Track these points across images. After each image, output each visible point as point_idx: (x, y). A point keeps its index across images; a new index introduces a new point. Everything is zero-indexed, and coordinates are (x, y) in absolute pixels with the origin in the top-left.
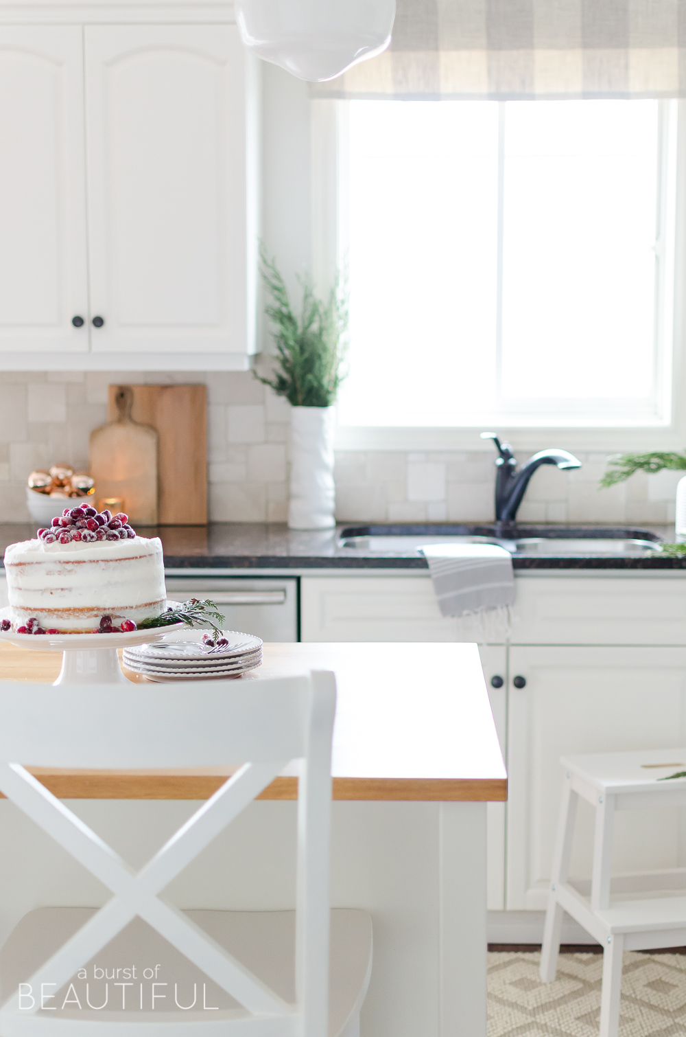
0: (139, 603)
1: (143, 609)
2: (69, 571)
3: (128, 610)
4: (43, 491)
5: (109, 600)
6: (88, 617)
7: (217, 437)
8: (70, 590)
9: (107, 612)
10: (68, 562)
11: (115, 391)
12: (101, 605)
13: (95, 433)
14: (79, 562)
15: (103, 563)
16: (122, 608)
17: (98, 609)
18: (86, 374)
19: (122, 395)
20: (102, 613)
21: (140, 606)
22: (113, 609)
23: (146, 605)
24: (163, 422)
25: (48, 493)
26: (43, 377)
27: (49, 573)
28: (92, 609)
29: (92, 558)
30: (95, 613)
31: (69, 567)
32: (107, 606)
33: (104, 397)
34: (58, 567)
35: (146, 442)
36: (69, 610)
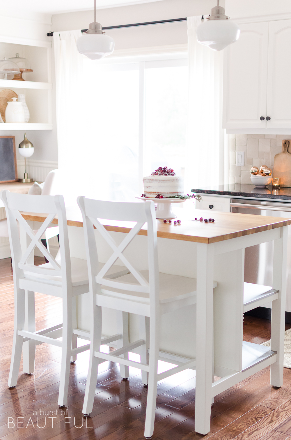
0: (169, 192)
1: (170, 194)
2: (151, 182)
3: (165, 194)
4: (255, 174)
5: (160, 190)
6: (155, 194)
8: (151, 187)
9: (159, 194)
10: (150, 180)
11: (284, 141)
12: (158, 192)
13: (276, 156)
14: (153, 180)
15: (159, 181)
16: (163, 193)
17: (157, 193)
18: (277, 135)
19: (286, 143)
20: (158, 194)
22: (161, 193)
25: (256, 174)
26: (263, 137)
27: (147, 182)
28: (155, 192)
29: (156, 179)
30: (156, 193)
31: (151, 181)
32: (159, 192)
33: (281, 144)
34: (148, 181)
36: (150, 192)
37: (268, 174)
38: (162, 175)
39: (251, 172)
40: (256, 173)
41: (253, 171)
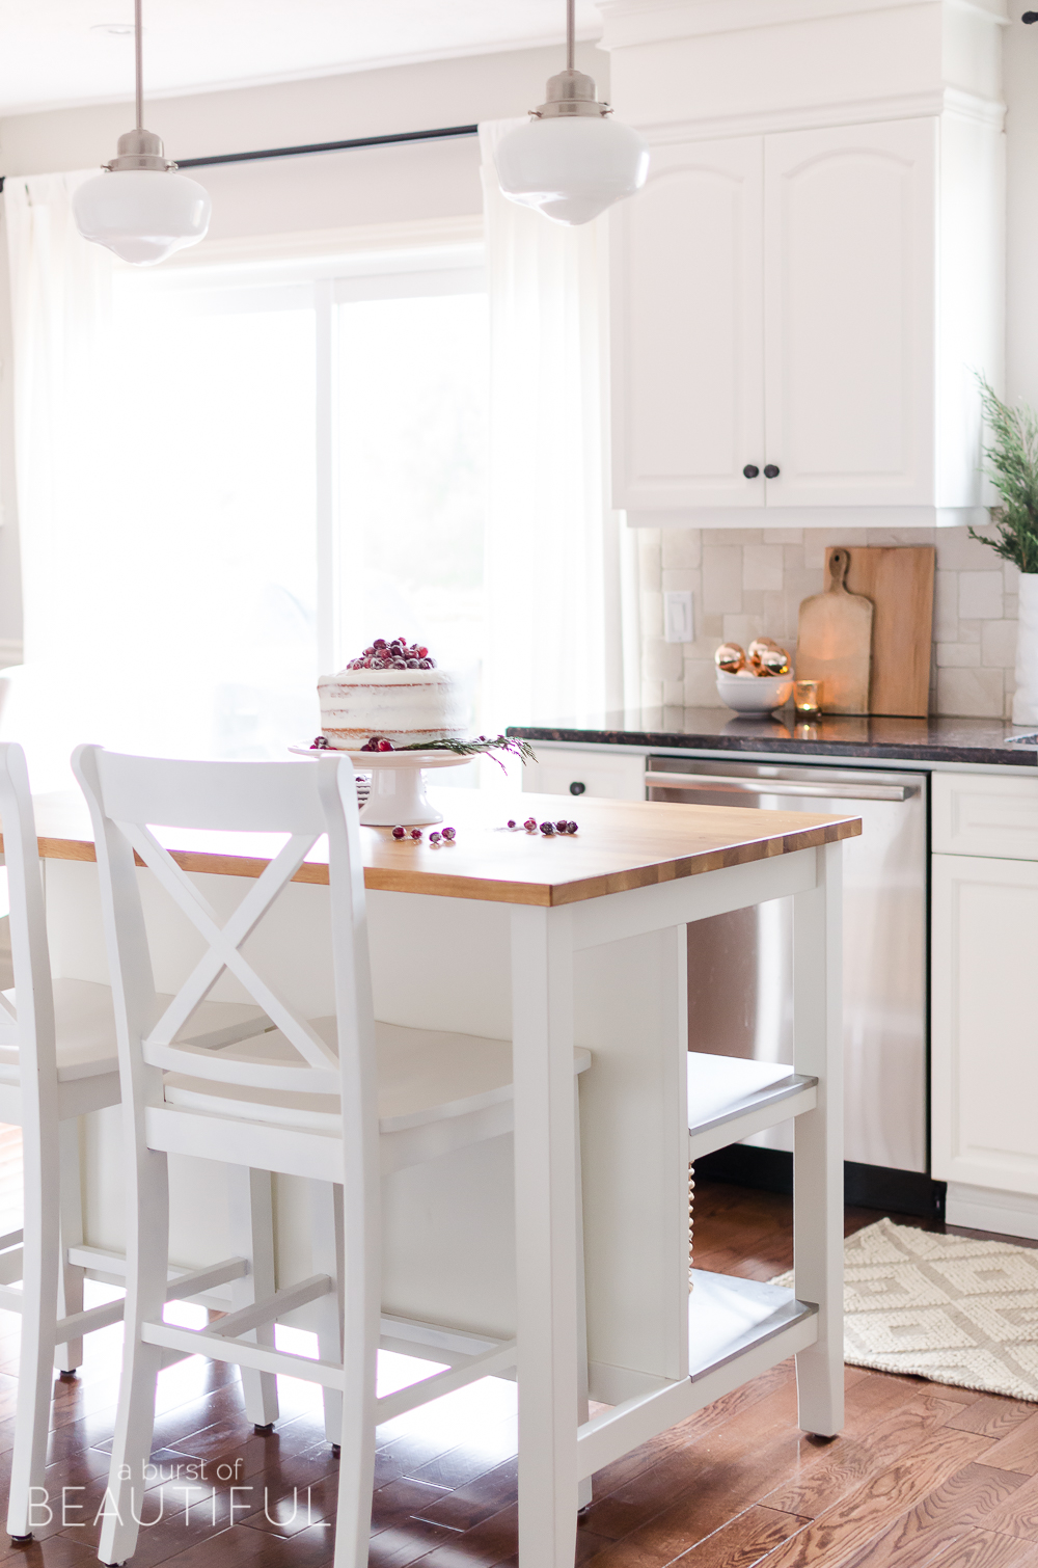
0: (411, 729)
1: (414, 735)
2: (346, 694)
3: (397, 734)
5: (380, 723)
6: (361, 738)
7: (946, 612)
8: (347, 711)
9: (377, 734)
10: (344, 686)
11: (831, 552)
12: (372, 728)
13: (806, 603)
14: (352, 686)
15: (374, 688)
16: (391, 731)
17: (369, 731)
18: (805, 532)
19: (839, 559)
20: (372, 735)
21: (411, 732)
22: (382, 732)
23: (418, 731)
24: (881, 593)
26: (758, 536)
27: (332, 695)
28: (363, 731)
30: (366, 734)
31: (346, 689)
32: (377, 729)
33: (821, 561)
34: (337, 690)
35: (861, 614)
36: (345, 730)
37: (777, 669)
38: (386, 667)
39: (718, 661)
40: (736, 666)
41: (726, 659)
